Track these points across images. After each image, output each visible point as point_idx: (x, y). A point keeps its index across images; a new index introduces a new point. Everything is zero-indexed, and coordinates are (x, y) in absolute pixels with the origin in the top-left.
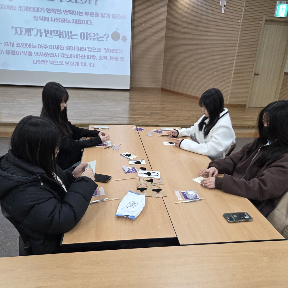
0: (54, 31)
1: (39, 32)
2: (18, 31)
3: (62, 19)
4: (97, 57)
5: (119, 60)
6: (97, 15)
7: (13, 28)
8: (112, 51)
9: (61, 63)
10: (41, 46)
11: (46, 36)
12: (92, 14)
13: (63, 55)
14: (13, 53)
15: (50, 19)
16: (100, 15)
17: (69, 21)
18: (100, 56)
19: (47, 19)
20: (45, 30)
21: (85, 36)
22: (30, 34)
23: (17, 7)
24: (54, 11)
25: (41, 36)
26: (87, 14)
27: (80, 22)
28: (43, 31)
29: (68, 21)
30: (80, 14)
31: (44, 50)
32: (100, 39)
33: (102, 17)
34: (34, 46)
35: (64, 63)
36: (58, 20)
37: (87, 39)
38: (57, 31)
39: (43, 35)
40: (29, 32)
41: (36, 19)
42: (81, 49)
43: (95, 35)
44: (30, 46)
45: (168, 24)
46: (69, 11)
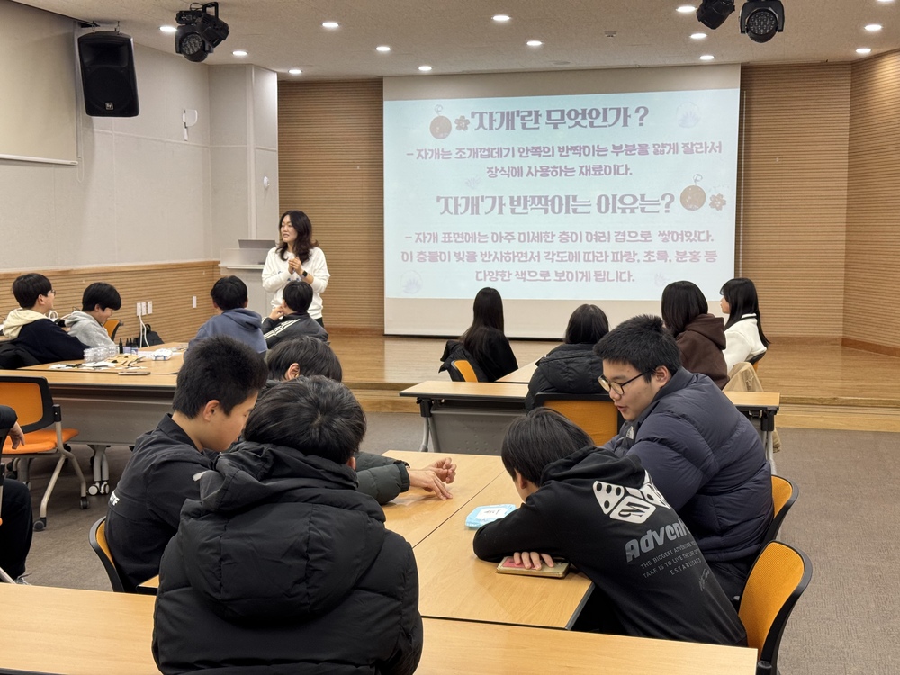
0: (533, 198)
1: (498, 203)
2: (448, 205)
3: (555, 167)
4: (641, 256)
5: (703, 259)
6: (643, 150)
7: (439, 199)
8: (681, 236)
9: (545, 274)
10: (497, 237)
11: (513, 212)
12: (630, 149)
13: (550, 256)
14: (434, 257)
15: (526, 171)
16: (651, 150)
17: (573, 170)
18: (649, 253)
19: (519, 172)
20: (512, 198)
21: (609, 204)
22: (476, 211)
23: (454, 152)
24: (537, 151)
25: (501, 212)
26: (617, 150)
27: (598, 170)
28: (506, 201)
29: (568, 172)
30: (601, 151)
31: (505, 246)
32: (648, 208)
33: (656, 153)
34: (482, 238)
35: (553, 276)
36: (545, 171)
37: (614, 211)
38: (540, 198)
39: (507, 209)
40: (474, 205)
41: (492, 173)
42: (598, 237)
43: (635, 199)
44: (473, 238)
45: (852, 153)
46: (574, 148)
